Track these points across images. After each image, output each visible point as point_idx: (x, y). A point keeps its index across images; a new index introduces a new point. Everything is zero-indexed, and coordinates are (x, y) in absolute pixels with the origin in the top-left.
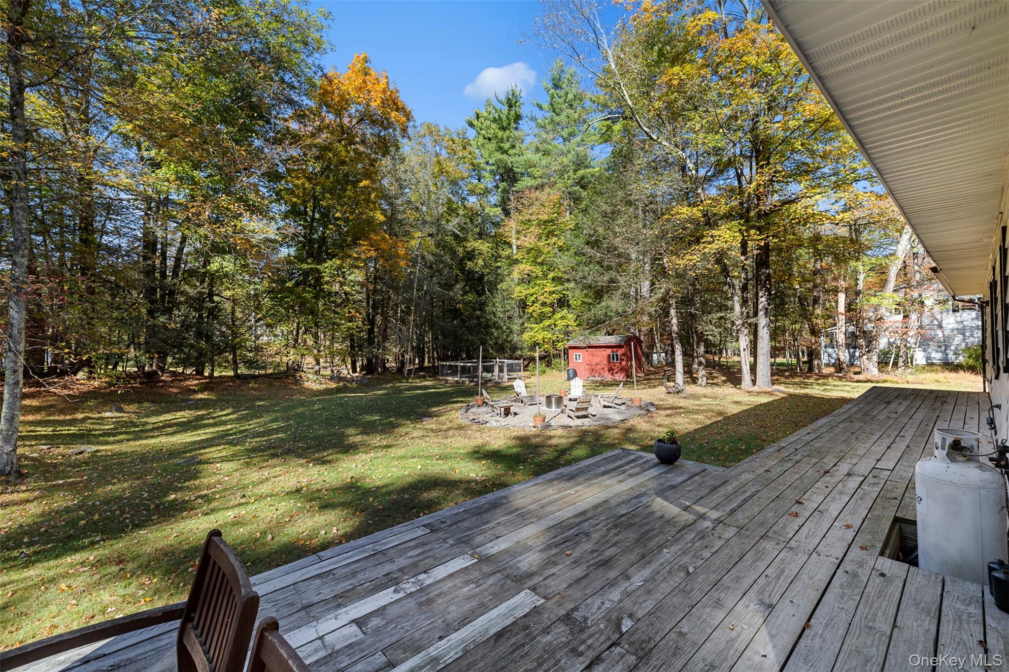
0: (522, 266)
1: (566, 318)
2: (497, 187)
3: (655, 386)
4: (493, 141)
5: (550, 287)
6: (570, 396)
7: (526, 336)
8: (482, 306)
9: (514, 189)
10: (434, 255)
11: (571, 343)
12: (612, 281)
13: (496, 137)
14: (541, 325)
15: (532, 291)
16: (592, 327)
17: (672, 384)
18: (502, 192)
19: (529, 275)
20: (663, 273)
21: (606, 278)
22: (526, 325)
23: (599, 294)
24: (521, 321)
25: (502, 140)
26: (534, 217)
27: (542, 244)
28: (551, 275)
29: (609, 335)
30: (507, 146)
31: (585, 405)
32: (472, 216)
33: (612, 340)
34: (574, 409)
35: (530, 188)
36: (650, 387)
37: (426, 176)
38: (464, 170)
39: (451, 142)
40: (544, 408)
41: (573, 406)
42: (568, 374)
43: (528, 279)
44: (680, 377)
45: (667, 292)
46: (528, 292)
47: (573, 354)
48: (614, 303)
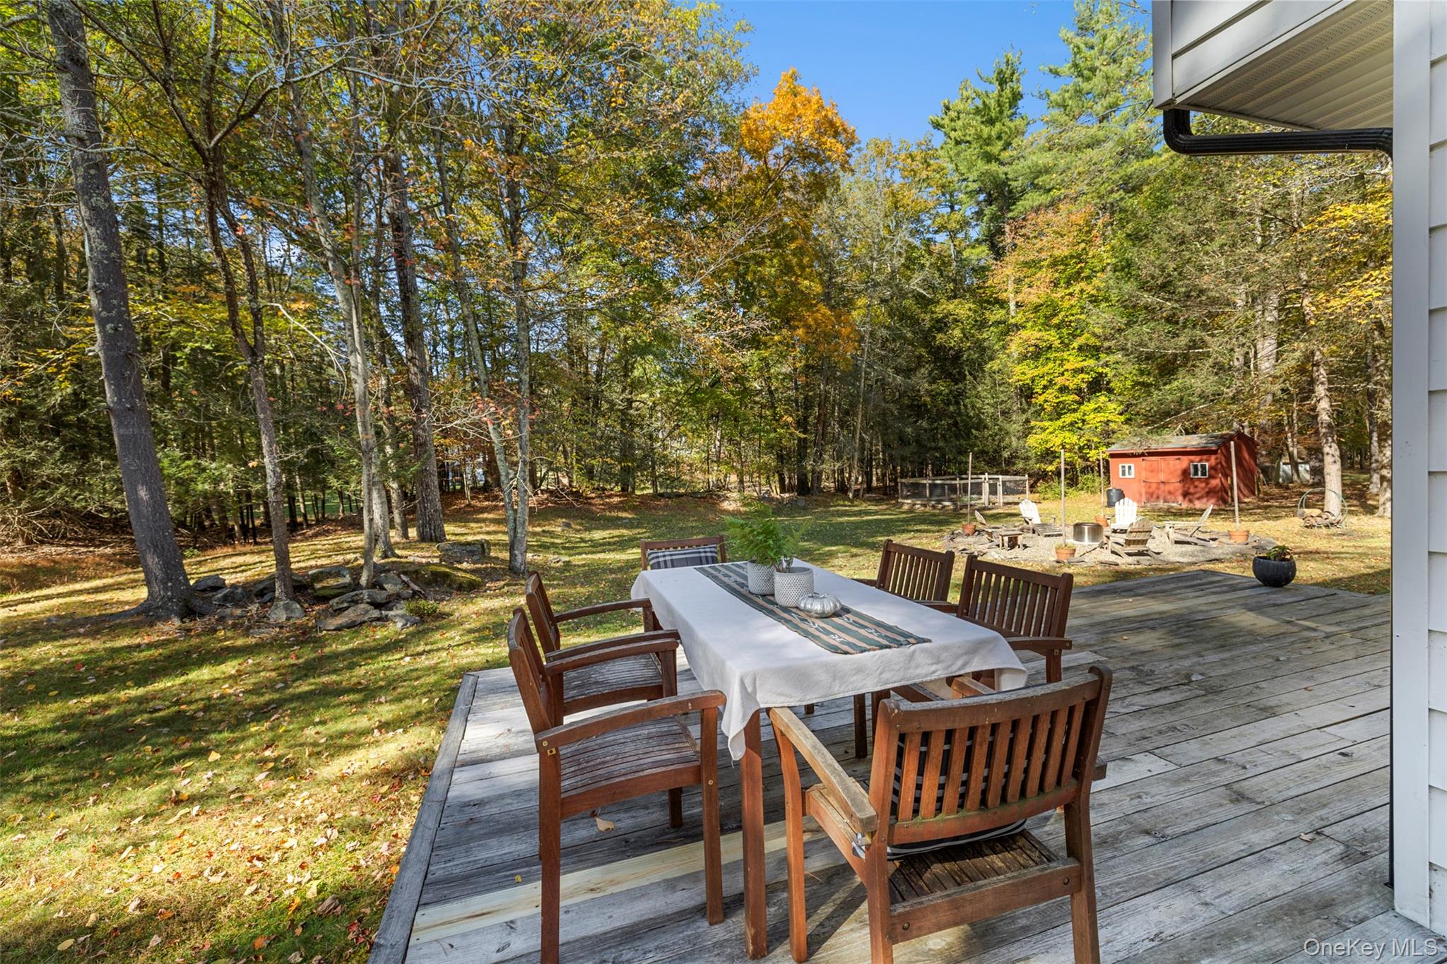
0: (1024, 334)
1: (1105, 410)
2: (979, 214)
3: (1278, 518)
4: (974, 145)
5: (1074, 362)
6: (1114, 526)
7: (1032, 441)
8: (958, 397)
9: (1010, 215)
10: (888, 328)
11: (1115, 448)
12: (1193, 344)
13: (980, 137)
14: (1059, 423)
15: (1041, 371)
16: (1154, 422)
17: (1316, 512)
18: (991, 220)
19: (1036, 346)
20: (1301, 322)
21: (1183, 340)
22: (1033, 423)
23: (1168, 368)
24: (1024, 417)
25: (988, 141)
26: (1043, 255)
27: (1059, 295)
28: (1075, 345)
29: (1187, 433)
30: (995, 149)
31: (1140, 537)
32: (942, 264)
33: (1194, 441)
34: (1122, 541)
35: (1037, 210)
36: (1268, 519)
37: (874, 218)
38: (929, 196)
39: (909, 160)
40: (1071, 541)
41: (1121, 538)
42: (1109, 497)
43: (1037, 353)
44: (1333, 499)
45: (1309, 356)
46: (1035, 372)
47: (1118, 466)
48: (1199, 381)
